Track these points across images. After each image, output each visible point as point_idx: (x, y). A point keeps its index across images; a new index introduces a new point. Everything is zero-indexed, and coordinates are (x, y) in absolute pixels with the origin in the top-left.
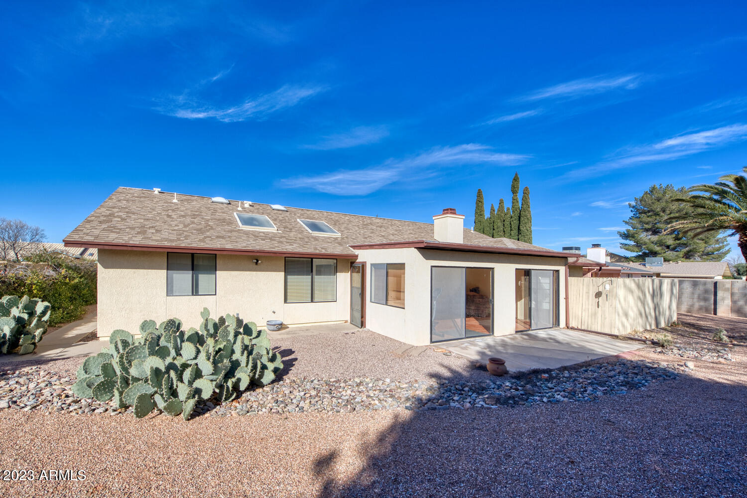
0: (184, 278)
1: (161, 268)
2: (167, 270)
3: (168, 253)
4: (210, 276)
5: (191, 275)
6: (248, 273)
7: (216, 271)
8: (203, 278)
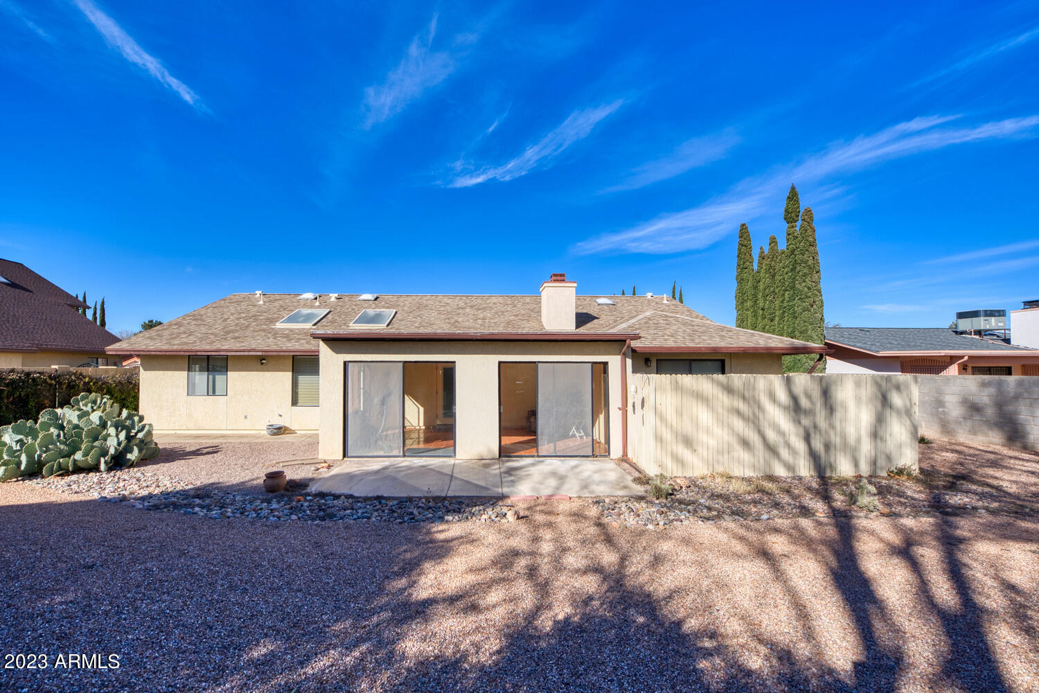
0: (201, 378)
1: (183, 370)
2: (189, 371)
3: (189, 356)
4: (222, 376)
5: (206, 376)
6: (255, 373)
7: (227, 371)
8: (220, 378)
